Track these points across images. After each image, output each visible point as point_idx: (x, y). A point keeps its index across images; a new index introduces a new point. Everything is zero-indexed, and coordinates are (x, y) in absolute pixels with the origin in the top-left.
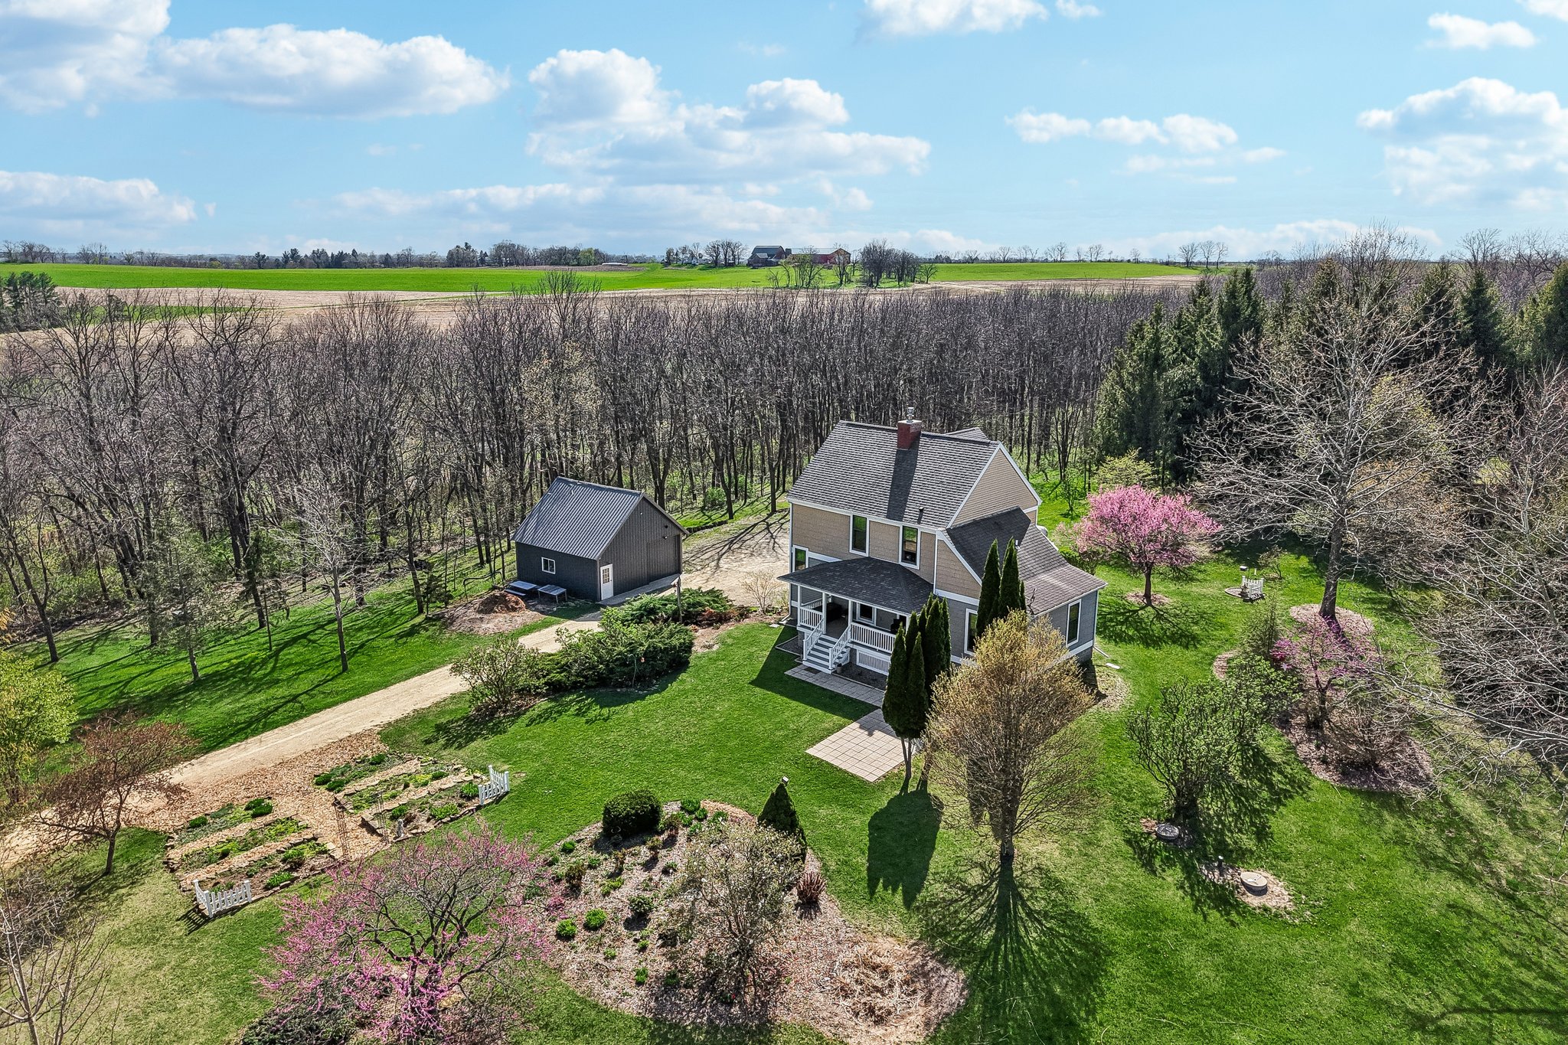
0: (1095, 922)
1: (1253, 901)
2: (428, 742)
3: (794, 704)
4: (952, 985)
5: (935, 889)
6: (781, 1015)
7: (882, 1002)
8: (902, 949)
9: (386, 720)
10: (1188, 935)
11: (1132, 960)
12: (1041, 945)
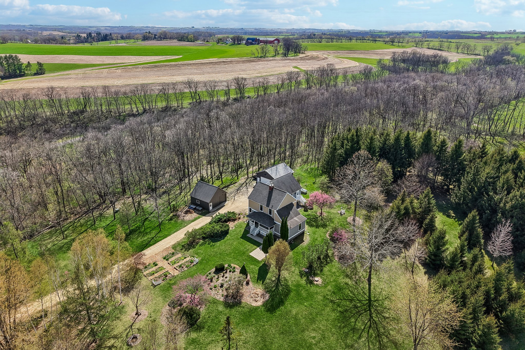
0: (290, 286)
1: (315, 283)
2: (181, 250)
3: (248, 243)
4: (267, 296)
5: (267, 281)
6: (243, 301)
7: (257, 299)
8: (261, 291)
9: (172, 244)
10: (303, 288)
11: (294, 292)
12: (281, 290)
